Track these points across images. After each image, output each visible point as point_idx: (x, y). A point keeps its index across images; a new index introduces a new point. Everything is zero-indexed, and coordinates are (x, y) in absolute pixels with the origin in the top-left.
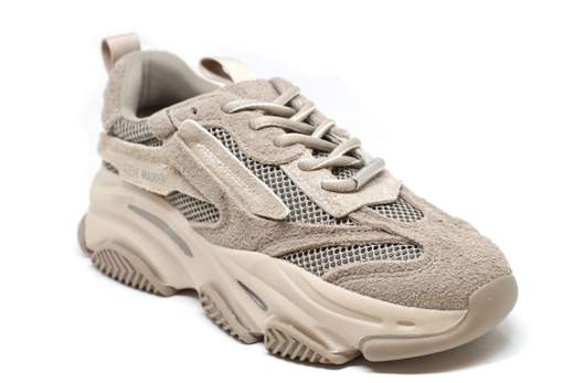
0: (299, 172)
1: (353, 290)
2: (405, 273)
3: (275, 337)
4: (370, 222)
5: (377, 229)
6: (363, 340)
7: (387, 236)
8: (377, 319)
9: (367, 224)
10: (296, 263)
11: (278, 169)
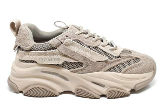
0: (102, 47)
1: (130, 73)
2: (140, 66)
3: (111, 93)
4: (126, 55)
5: (127, 57)
6: (135, 86)
7: (131, 58)
8: (138, 79)
9: (125, 56)
10: (112, 71)
11: (97, 47)
